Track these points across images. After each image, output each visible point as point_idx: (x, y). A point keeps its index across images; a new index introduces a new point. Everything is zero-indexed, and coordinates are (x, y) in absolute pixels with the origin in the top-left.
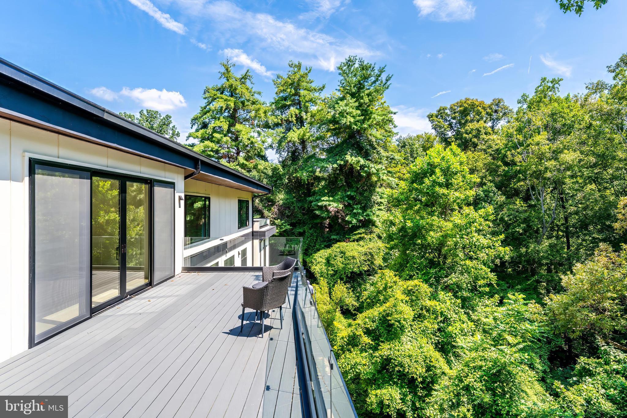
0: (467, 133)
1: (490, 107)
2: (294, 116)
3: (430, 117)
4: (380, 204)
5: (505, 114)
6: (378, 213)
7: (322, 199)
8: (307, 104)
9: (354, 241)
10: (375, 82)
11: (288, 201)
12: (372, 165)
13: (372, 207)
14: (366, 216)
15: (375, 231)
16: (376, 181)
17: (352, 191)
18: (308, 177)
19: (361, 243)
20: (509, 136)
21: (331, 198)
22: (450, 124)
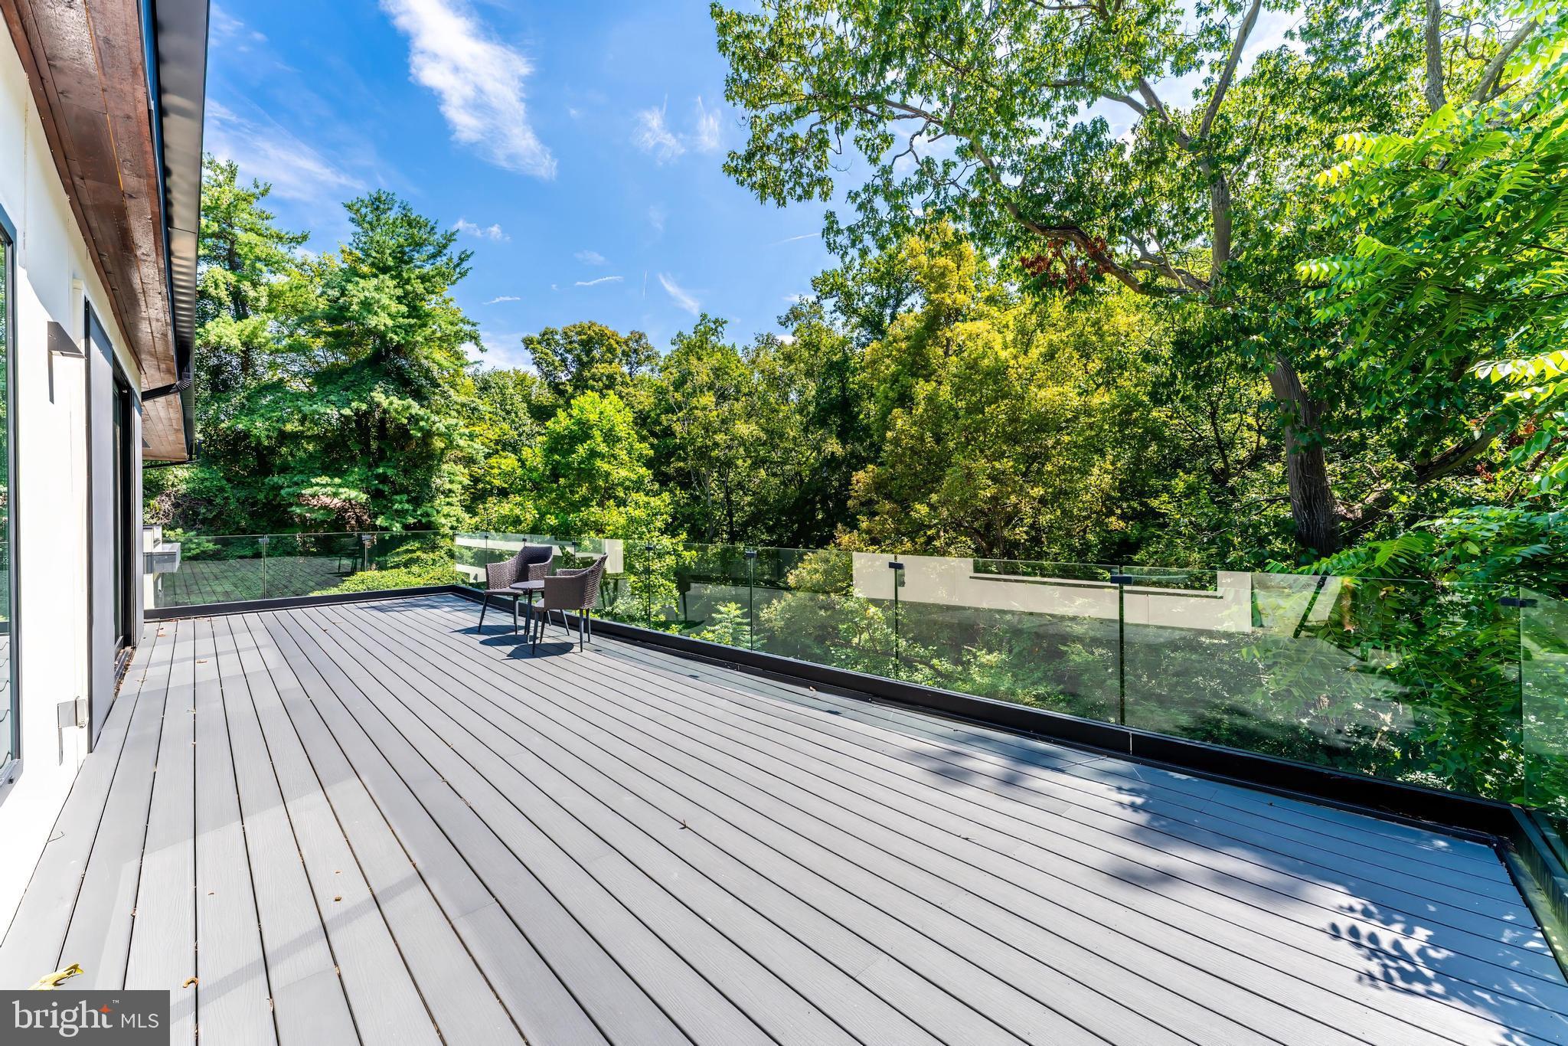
0: (594, 380)
1: (626, 343)
2: (223, 286)
3: (528, 343)
4: (448, 493)
5: (648, 357)
6: (446, 510)
7: (313, 481)
8: (259, 265)
9: (397, 566)
10: (434, 256)
11: (208, 484)
12: (434, 418)
13: (432, 499)
14: (421, 515)
15: (442, 544)
16: (443, 450)
17: (389, 467)
18: (268, 430)
19: (415, 569)
20: (661, 392)
21: (337, 480)
22: (564, 360)
